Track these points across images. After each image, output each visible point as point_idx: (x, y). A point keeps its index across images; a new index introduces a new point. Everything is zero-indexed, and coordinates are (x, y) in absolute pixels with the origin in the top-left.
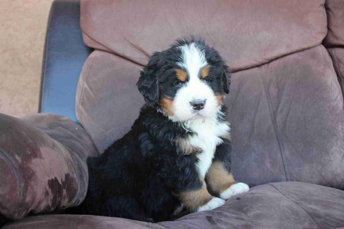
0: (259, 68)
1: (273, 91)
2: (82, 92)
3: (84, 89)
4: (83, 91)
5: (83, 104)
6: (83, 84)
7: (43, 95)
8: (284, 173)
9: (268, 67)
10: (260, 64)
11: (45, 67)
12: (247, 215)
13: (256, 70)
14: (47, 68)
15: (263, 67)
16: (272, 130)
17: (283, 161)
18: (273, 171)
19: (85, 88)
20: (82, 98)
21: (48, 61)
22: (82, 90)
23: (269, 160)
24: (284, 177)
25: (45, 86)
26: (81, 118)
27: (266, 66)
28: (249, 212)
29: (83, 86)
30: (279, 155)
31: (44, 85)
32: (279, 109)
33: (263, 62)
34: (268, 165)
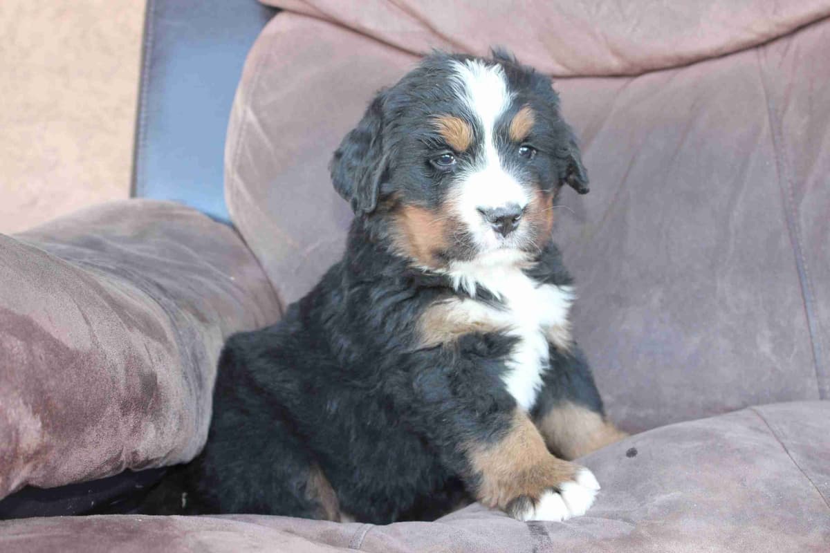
0: (761, 51)
1: (796, 123)
2: (240, 135)
3: (245, 127)
4: (244, 133)
5: (241, 170)
6: (245, 112)
7: (141, 143)
8: (814, 372)
9: (787, 49)
10: (764, 40)
11: (147, 64)
12: (642, 505)
13: (750, 56)
14: (151, 67)
15: (772, 49)
16: (784, 242)
17: (811, 337)
18: (778, 366)
19: (250, 125)
20: (239, 152)
21: (153, 47)
22: (241, 129)
23: (767, 333)
24: (812, 384)
25: (147, 118)
26: (237, 209)
27: (781, 44)
28: (651, 495)
29: (244, 118)
30: (799, 320)
31: (143, 115)
32: (811, 181)
33: (774, 35)
34: (766, 348)
